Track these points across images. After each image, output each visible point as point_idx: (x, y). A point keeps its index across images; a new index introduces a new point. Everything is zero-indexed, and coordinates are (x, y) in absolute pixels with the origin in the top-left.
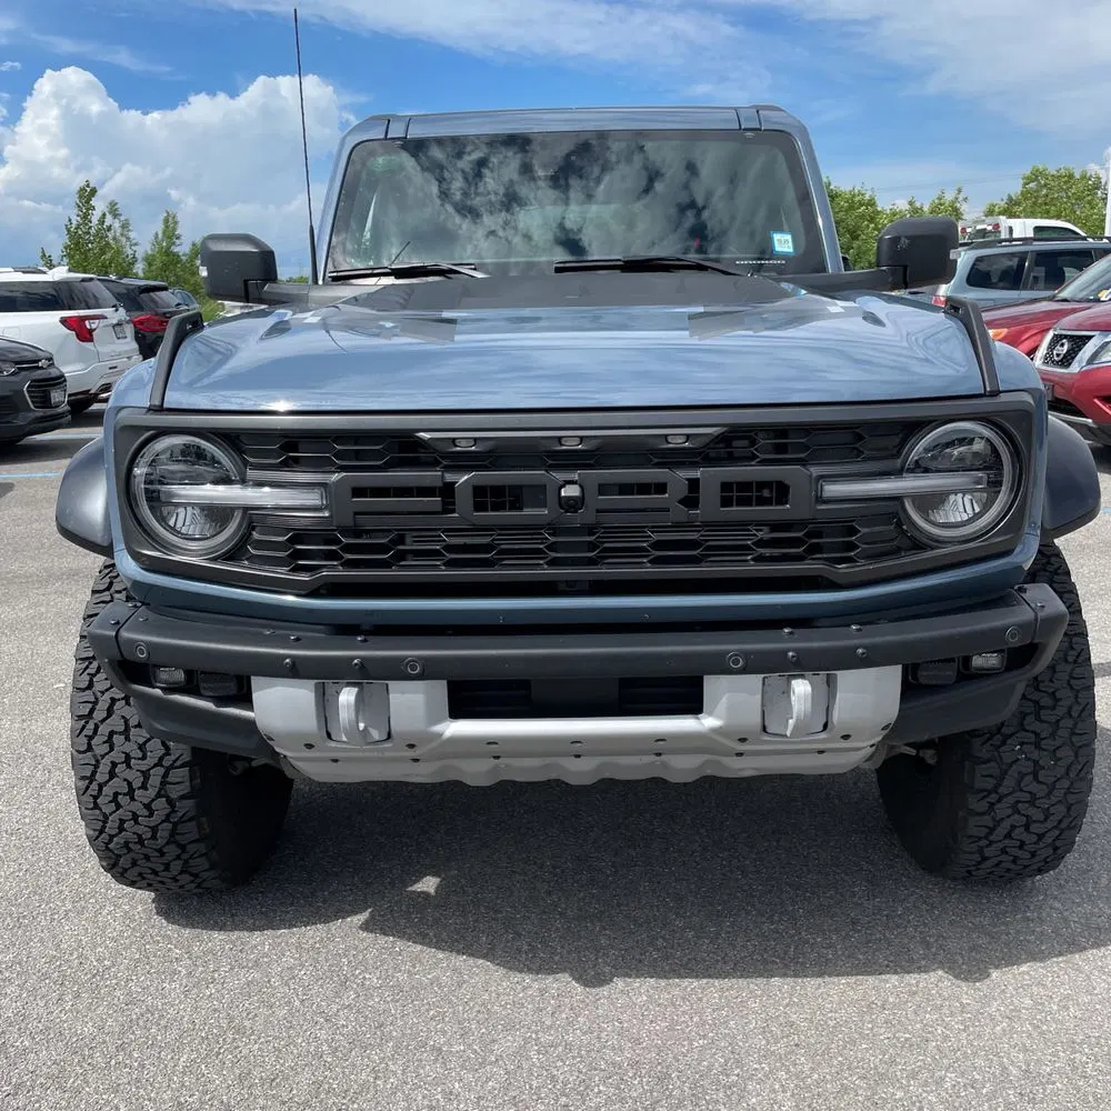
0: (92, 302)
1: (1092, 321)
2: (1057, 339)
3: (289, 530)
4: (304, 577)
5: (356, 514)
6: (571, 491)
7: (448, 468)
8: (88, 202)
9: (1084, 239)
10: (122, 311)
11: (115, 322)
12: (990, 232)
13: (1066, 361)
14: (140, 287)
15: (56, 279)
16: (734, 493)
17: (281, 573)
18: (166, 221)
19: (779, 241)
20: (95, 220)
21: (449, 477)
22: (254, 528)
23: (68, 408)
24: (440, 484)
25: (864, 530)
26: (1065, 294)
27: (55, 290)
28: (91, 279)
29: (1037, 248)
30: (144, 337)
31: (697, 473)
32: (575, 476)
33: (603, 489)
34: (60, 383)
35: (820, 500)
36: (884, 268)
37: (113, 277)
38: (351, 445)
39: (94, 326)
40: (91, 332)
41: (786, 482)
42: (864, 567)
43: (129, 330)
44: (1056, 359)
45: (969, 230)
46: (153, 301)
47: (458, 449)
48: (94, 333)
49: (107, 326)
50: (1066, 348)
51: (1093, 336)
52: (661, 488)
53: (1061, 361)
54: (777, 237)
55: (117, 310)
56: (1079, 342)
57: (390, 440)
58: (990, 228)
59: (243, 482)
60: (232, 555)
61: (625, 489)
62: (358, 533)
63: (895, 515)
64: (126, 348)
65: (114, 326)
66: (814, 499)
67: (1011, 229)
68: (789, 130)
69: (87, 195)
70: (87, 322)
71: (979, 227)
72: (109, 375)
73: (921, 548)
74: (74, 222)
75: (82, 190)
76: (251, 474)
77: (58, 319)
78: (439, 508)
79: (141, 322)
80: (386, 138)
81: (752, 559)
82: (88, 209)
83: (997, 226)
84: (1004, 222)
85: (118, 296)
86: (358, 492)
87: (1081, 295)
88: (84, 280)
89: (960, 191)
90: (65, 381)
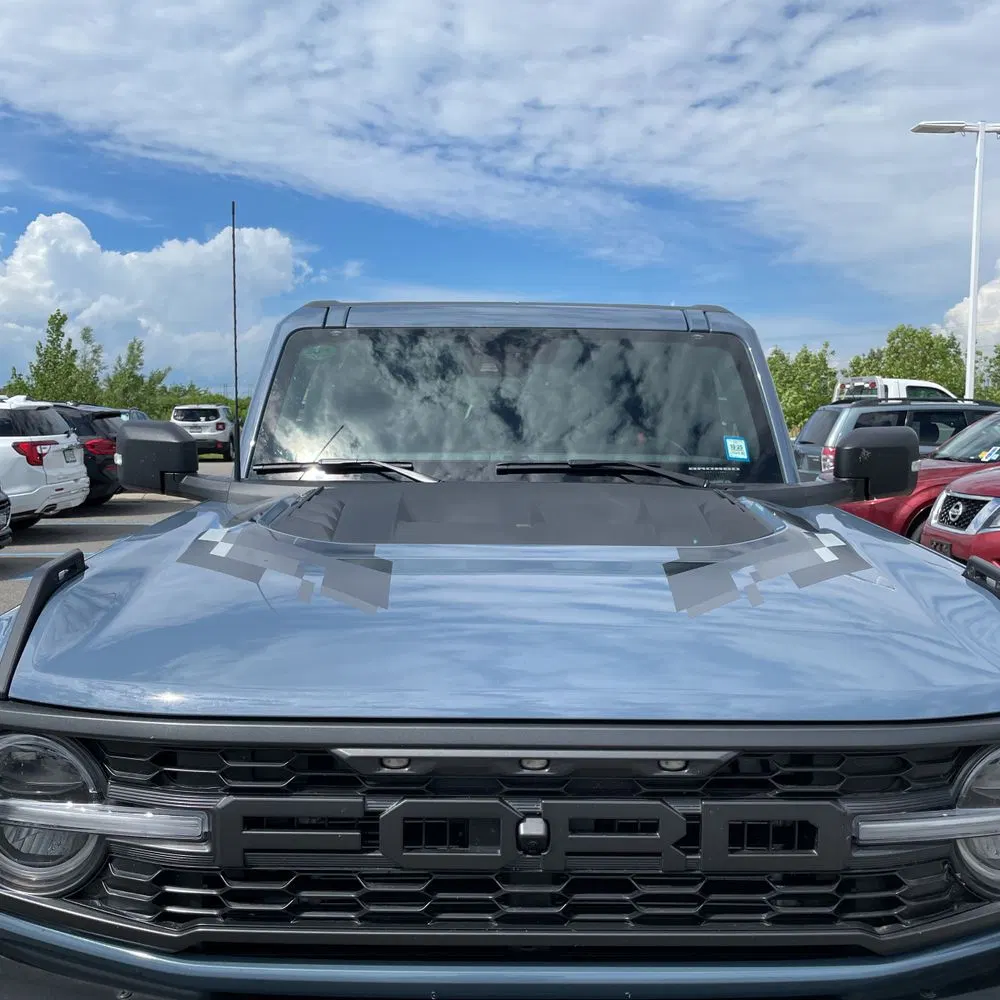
0: (45, 428)
1: (981, 486)
2: (951, 501)
3: (158, 867)
4: (171, 933)
5: (246, 851)
6: (532, 828)
7: (371, 793)
8: (58, 330)
9: (955, 401)
10: (74, 436)
11: (66, 447)
12: (867, 389)
13: (963, 522)
14: (93, 414)
15: (13, 407)
16: (743, 834)
17: (142, 923)
18: (132, 348)
19: (733, 447)
20: (63, 344)
21: (373, 804)
22: (111, 860)
23: (10, 530)
24: (360, 814)
25: (912, 883)
26: (945, 452)
27: (11, 416)
28: (47, 408)
29: (914, 408)
30: (94, 458)
31: (696, 807)
32: (538, 807)
33: (575, 826)
34: (4, 507)
35: (855, 843)
36: (844, 480)
37: (70, 404)
38: (246, 760)
39: (44, 451)
40: (41, 456)
41: (812, 822)
42: (912, 931)
43: (79, 454)
44: (952, 519)
45: (848, 386)
46: (107, 427)
47: (386, 770)
48: (44, 458)
49: (57, 451)
50: (961, 509)
51: (986, 502)
52: (651, 827)
53: (957, 521)
54: (730, 442)
55: (68, 437)
56: (973, 507)
57: (296, 755)
58: (867, 386)
59: (101, 798)
60: (80, 894)
61: (604, 825)
62: (249, 875)
63: (947, 859)
64: (75, 470)
65: (64, 451)
66: (849, 843)
67: (886, 388)
68: (737, 333)
69: (58, 322)
70: (38, 448)
71: (857, 384)
72: (55, 496)
73: (980, 901)
74: (44, 346)
75: (54, 317)
76: (113, 789)
77: (11, 444)
78: (357, 845)
79: (92, 446)
80: (324, 327)
81: (768, 920)
82: (58, 335)
83: (873, 385)
84: (881, 381)
85: (71, 421)
86: (251, 822)
87: (962, 454)
88: (40, 408)
89: (827, 345)
90: (9, 504)
